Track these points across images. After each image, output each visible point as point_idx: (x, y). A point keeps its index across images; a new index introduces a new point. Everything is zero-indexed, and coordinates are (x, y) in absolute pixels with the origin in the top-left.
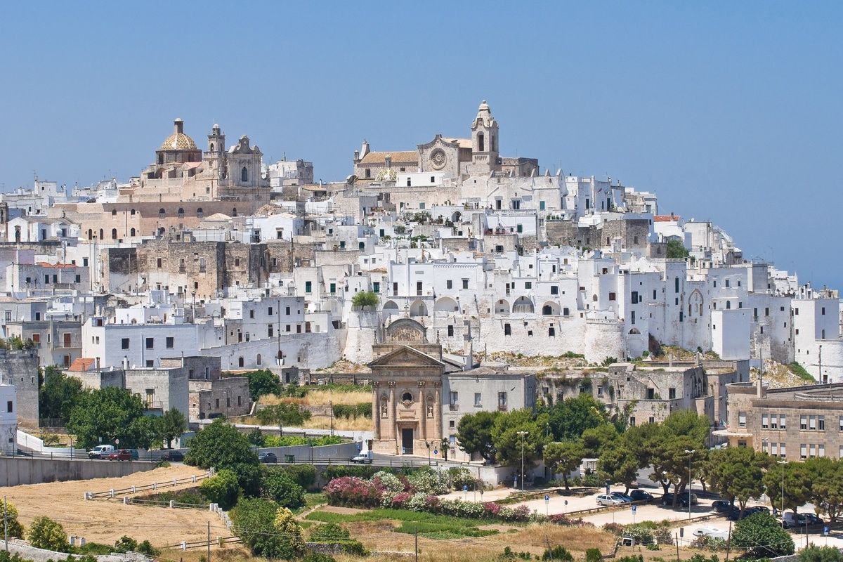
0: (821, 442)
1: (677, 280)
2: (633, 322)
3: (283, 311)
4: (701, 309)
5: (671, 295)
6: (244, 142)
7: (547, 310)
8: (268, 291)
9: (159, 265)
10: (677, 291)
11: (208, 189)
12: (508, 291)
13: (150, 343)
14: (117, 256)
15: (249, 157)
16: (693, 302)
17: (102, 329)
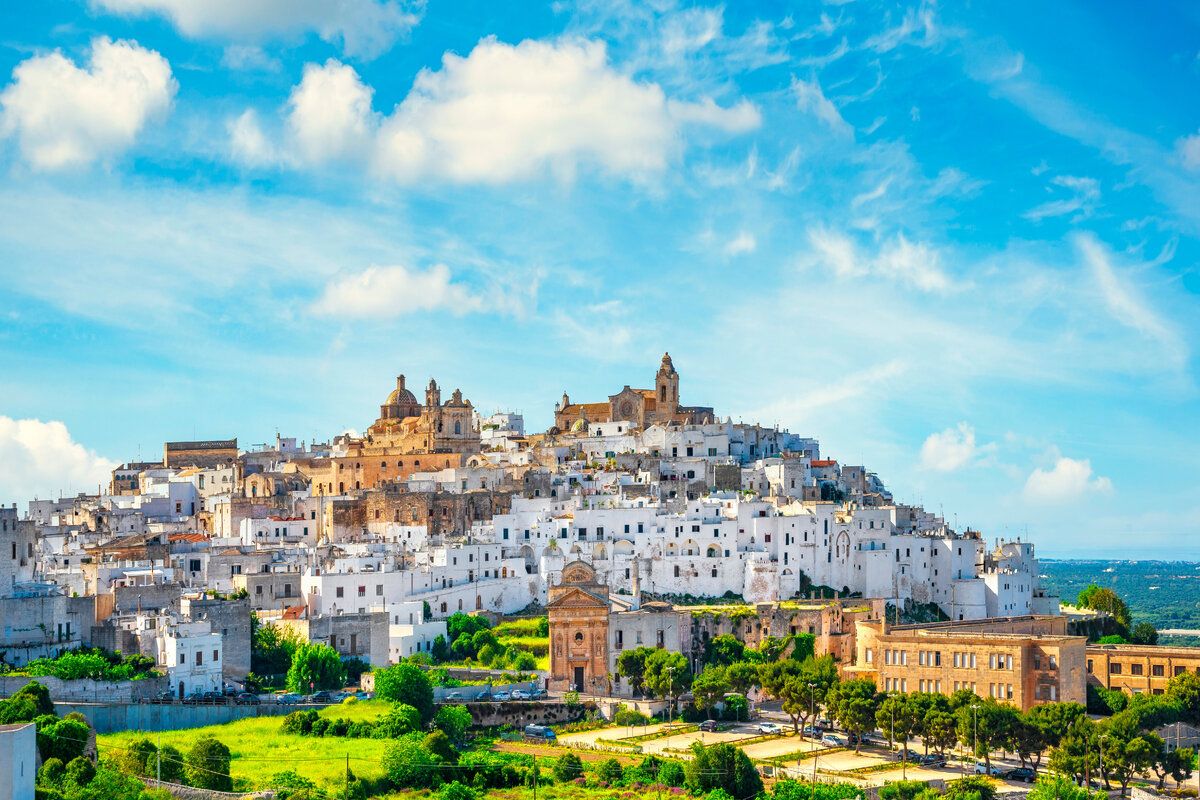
0: (938, 678)
1: (826, 522)
2: (786, 563)
3: (483, 557)
4: (848, 550)
5: (821, 536)
6: (457, 395)
7: (711, 552)
8: (469, 538)
9: (377, 516)
10: (826, 533)
11: (425, 442)
12: (677, 535)
13: (362, 590)
14: (341, 508)
15: (461, 411)
16: (840, 544)
17: (320, 578)
